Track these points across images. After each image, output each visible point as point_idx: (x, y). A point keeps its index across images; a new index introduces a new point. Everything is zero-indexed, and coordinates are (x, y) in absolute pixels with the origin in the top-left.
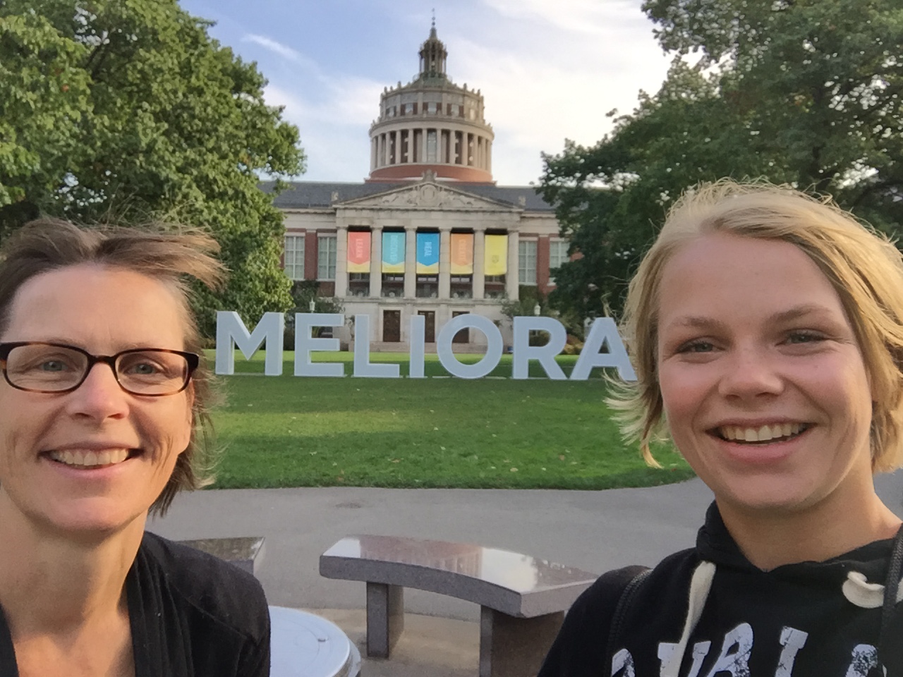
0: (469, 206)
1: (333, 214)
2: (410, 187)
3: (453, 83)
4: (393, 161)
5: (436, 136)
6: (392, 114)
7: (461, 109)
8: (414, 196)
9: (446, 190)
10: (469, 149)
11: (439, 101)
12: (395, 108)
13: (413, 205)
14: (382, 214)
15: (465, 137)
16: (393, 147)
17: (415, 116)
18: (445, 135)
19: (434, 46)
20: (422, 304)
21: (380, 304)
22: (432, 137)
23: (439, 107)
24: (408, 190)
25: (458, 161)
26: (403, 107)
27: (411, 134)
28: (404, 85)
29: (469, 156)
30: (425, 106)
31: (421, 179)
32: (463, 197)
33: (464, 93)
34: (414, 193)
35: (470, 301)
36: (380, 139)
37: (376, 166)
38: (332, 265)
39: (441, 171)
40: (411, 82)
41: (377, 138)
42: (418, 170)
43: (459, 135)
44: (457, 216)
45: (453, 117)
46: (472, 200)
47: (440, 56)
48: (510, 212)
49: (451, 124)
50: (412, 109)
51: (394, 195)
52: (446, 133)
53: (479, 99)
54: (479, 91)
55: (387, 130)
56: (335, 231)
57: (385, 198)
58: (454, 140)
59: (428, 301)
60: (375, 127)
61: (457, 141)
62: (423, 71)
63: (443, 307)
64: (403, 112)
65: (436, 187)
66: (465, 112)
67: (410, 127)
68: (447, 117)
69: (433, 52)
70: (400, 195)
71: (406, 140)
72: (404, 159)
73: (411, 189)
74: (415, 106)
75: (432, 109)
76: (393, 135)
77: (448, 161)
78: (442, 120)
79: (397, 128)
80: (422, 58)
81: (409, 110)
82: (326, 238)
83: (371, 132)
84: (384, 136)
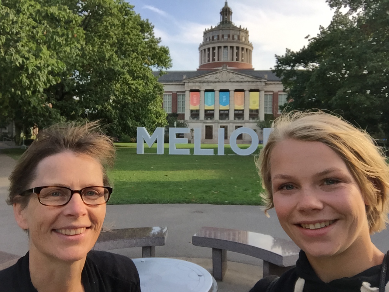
0: (242, 79)
1: (184, 84)
2: (216, 72)
3: (235, 25)
4: (209, 61)
5: (227, 49)
6: (208, 40)
7: (239, 37)
8: (218, 76)
9: (232, 73)
10: (242, 54)
11: (229, 34)
12: (210, 37)
13: (218, 80)
14: (204, 84)
15: (240, 49)
16: (209, 54)
17: (219, 41)
18: (231, 49)
19: (226, 10)
20: (222, 123)
21: (204, 123)
22: (226, 50)
23: (229, 36)
24: (215, 73)
25: (237, 60)
26: (213, 37)
27: (217, 49)
28: (213, 27)
29: (242, 57)
30: (223, 36)
31: (221, 68)
32: (239, 76)
33: (240, 30)
34: (218, 74)
35: (243, 121)
36: (203, 51)
37: (202, 63)
38: (183, 106)
39: (230, 64)
40: (217, 26)
41: (202, 51)
42: (220, 64)
43: (238, 48)
44: (237, 84)
45: (235, 41)
46: (243, 77)
47: (229, 14)
48: (261, 82)
49: (234, 44)
50: (217, 38)
51: (210, 76)
52: (232, 47)
53: (246, 32)
54: (246, 28)
55: (206, 47)
56: (184, 92)
57: (206, 77)
58: (235, 51)
59: (224, 121)
60: (201, 46)
61: (237, 51)
62: (222, 21)
63: (231, 124)
64: (213, 39)
65: (228, 71)
66: (240, 38)
67: (216, 45)
68: (233, 41)
69: (226, 12)
70: (212, 75)
71: (215, 51)
72: (214, 60)
73: (217, 73)
74: (218, 36)
75: (226, 38)
76: (209, 49)
77: (233, 60)
78: (230, 42)
79: (211, 46)
80: (221, 15)
81: (215, 38)
82: (181, 95)
83: (199, 48)
84: (205, 50)
